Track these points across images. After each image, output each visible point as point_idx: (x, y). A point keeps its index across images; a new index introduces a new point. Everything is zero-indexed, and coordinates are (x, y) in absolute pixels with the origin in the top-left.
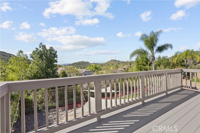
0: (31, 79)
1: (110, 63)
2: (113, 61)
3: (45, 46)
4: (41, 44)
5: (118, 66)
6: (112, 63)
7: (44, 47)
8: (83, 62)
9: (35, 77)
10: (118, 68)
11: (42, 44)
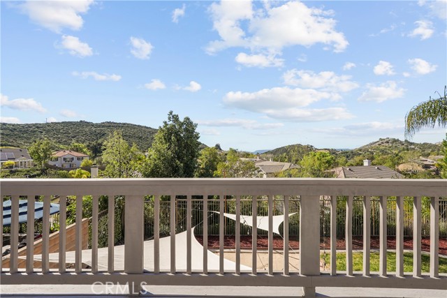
0: (148, 177)
1: (377, 149)
2: (387, 142)
3: (177, 116)
4: (171, 113)
5: (401, 158)
6: (382, 148)
7: (176, 118)
8: (299, 146)
9: (153, 173)
10: (398, 164)
11: (173, 114)
